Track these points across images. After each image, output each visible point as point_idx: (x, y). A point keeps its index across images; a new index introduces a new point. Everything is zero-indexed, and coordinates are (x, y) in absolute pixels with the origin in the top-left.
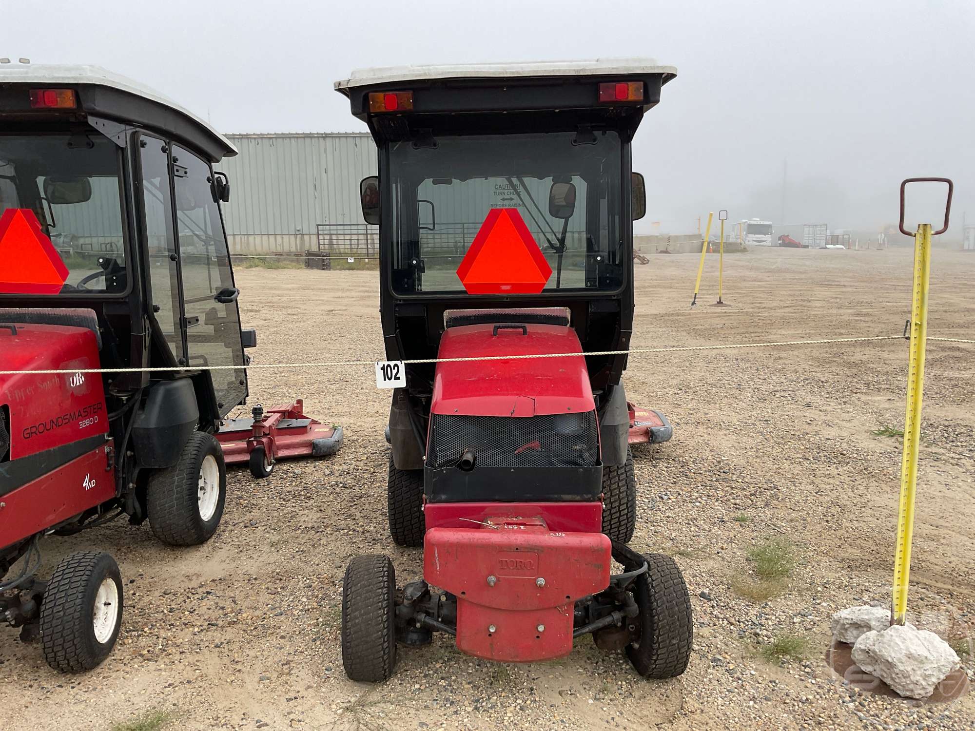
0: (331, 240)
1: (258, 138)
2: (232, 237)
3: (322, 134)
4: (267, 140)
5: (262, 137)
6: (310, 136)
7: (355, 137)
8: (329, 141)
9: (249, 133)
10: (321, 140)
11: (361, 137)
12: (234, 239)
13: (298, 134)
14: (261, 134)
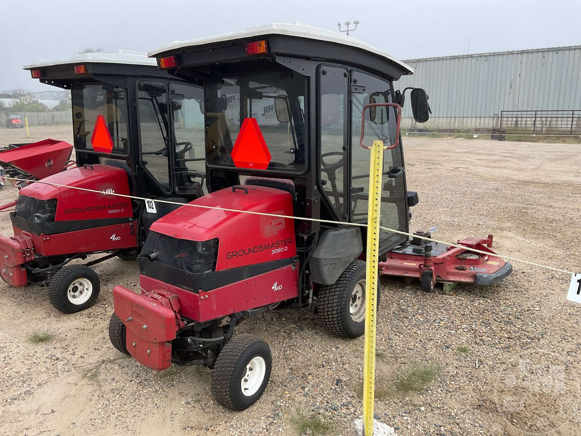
0: (517, 121)
1: (478, 57)
2: (454, 118)
3: (520, 51)
4: (484, 57)
5: (480, 56)
6: (512, 53)
7: (544, 51)
8: (525, 55)
9: (473, 54)
10: (519, 55)
11: (548, 51)
12: (455, 119)
13: (504, 52)
14: (480, 54)
